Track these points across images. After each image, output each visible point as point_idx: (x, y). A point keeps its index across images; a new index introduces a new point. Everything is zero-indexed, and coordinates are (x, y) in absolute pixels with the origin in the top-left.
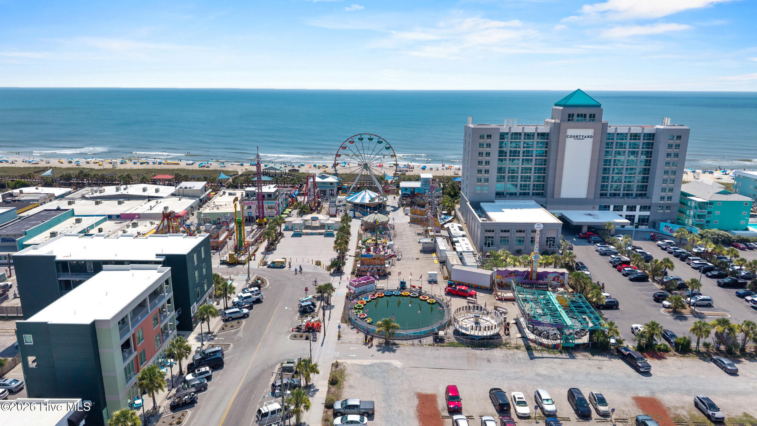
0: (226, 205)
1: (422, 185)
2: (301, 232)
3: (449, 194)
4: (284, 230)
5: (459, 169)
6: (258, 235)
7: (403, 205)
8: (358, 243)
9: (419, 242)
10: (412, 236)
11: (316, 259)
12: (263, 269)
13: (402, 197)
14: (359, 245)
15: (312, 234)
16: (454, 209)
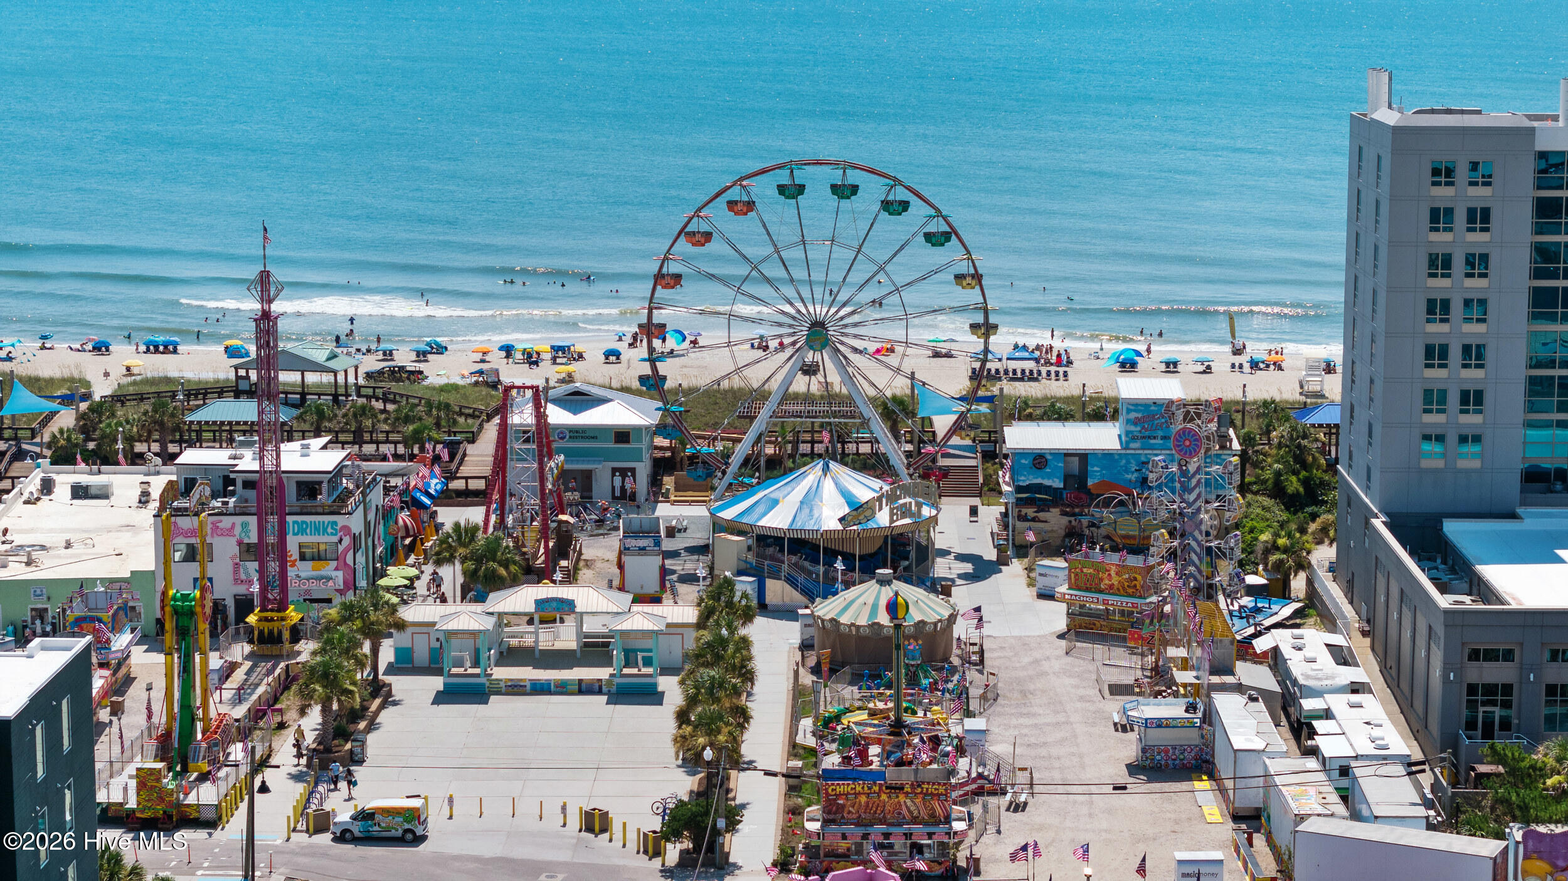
0: (68, 545)
1: (1128, 439)
2: (482, 680)
3: (1277, 491)
4: (392, 670)
5: (1329, 369)
6: (261, 690)
7: (1022, 550)
8: (793, 731)
9: (1123, 728)
10: (1082, 699)
11: (580, 801)
12: (311, 846)
13: (1020, 502)
14: (799, 739)
15: (540, 689)
16: (1303, 565)
